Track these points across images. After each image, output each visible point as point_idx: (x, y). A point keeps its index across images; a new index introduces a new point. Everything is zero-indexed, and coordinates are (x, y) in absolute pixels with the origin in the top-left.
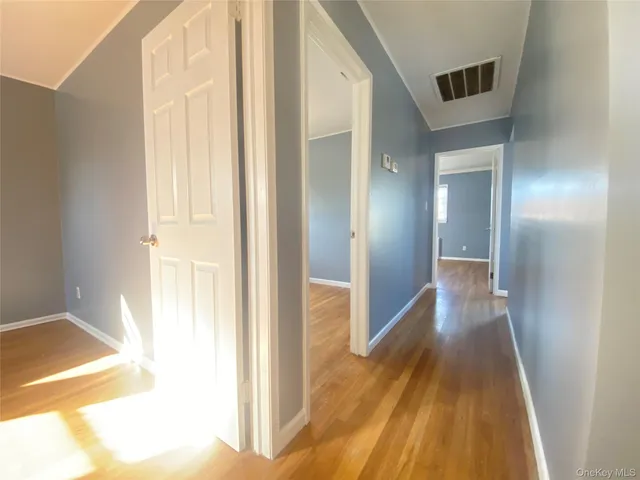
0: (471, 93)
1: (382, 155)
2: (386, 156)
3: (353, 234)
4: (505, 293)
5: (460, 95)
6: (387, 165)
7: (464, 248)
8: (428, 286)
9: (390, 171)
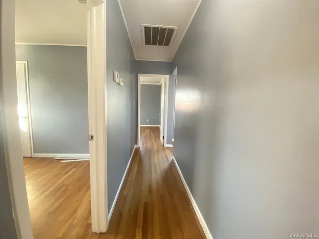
0: (159, 45)
1: (113, 72)
2: (116, 73)
3: (92, 138)
4: (171, 146)
5: (154, 43)
6: (117, 80)
7: (147, 121)
8: (136, 146)
9: (119, 84)
